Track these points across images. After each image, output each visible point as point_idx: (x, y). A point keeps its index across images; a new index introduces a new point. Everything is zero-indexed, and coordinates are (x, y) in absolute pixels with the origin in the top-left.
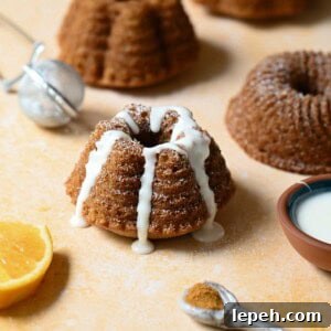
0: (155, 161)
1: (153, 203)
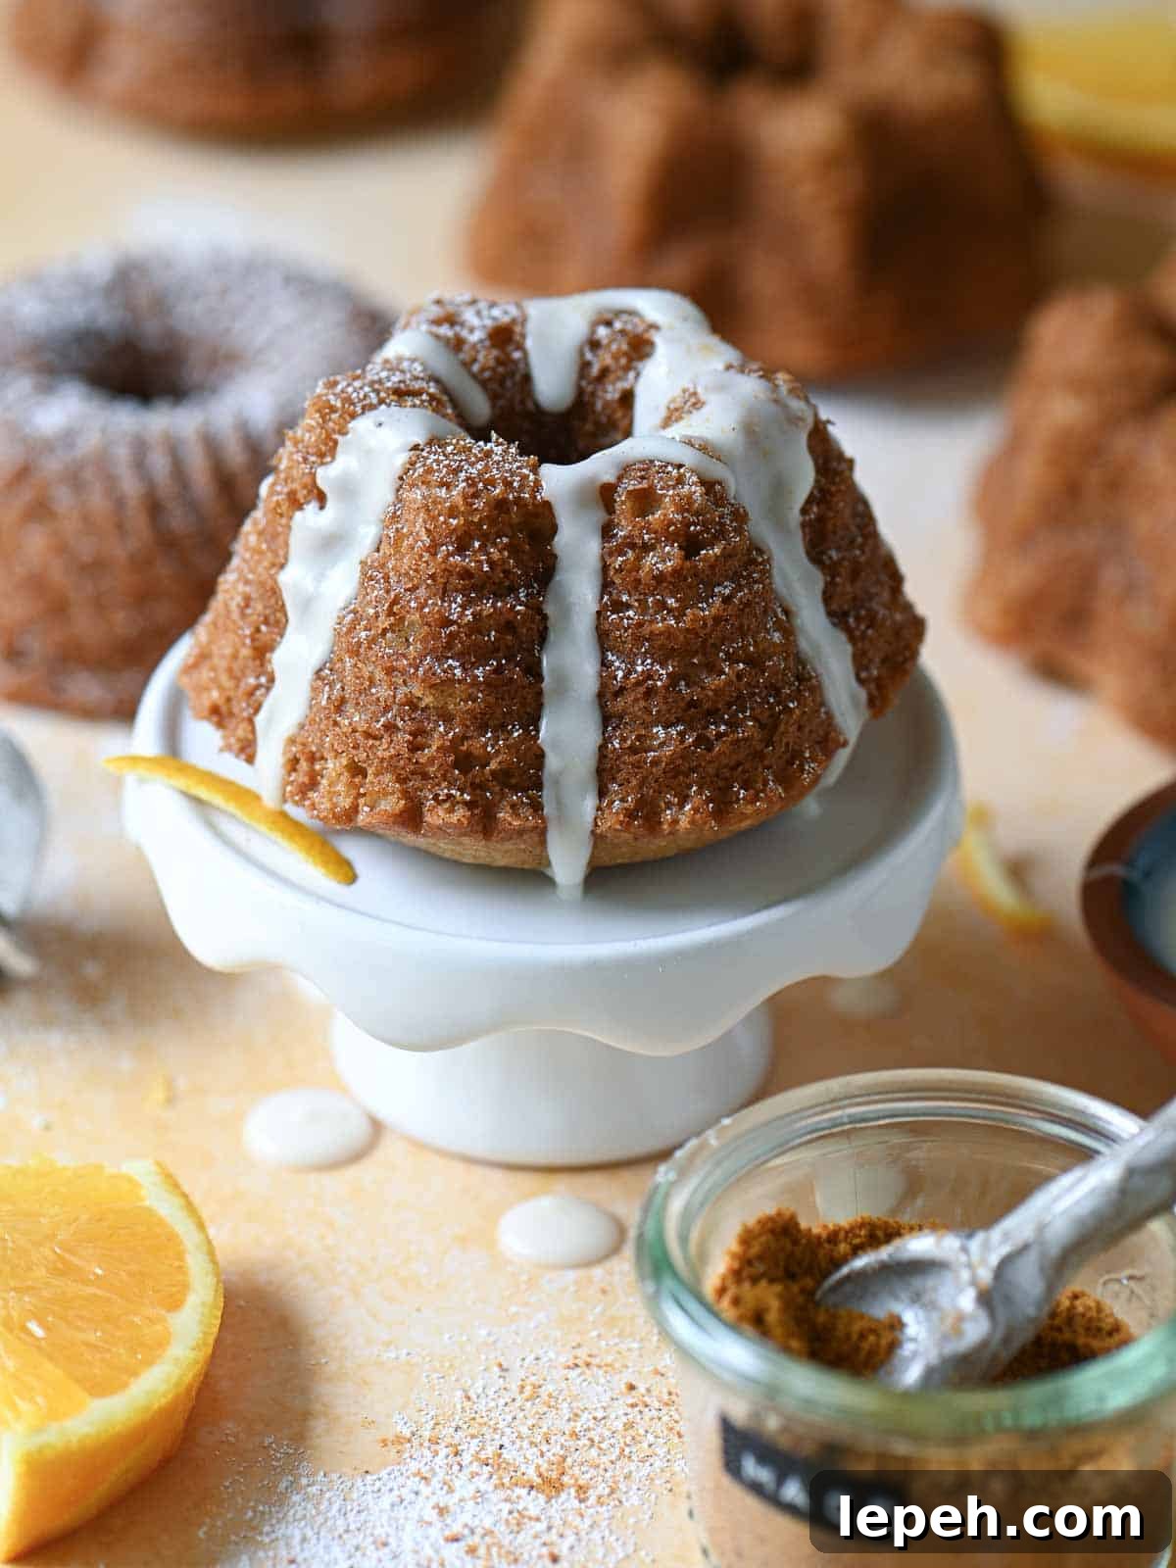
0: (599, 516)
1: (608, 703)
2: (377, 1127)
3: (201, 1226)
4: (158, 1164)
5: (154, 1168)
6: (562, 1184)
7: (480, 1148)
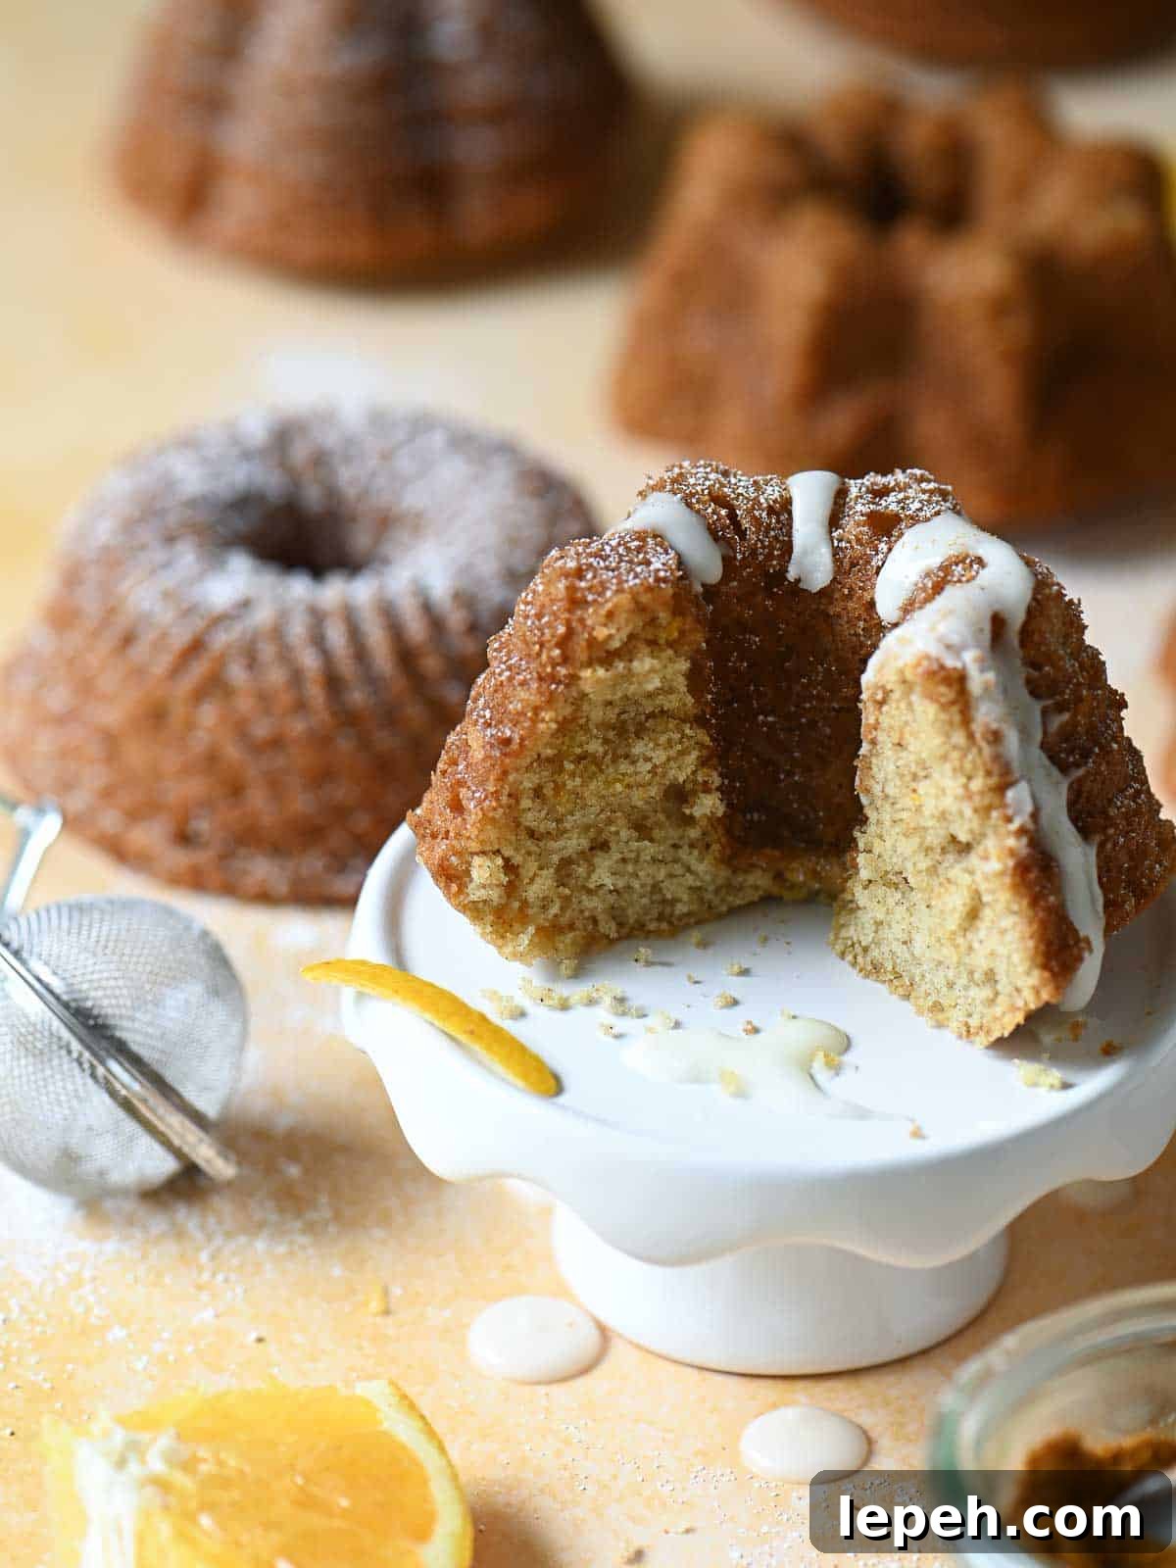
2: (604, 1333)
3: (442, 1449)
4: (392, 1383)
5: (388, 1390)
6: (801, 1392)
7: (715, 1358)
